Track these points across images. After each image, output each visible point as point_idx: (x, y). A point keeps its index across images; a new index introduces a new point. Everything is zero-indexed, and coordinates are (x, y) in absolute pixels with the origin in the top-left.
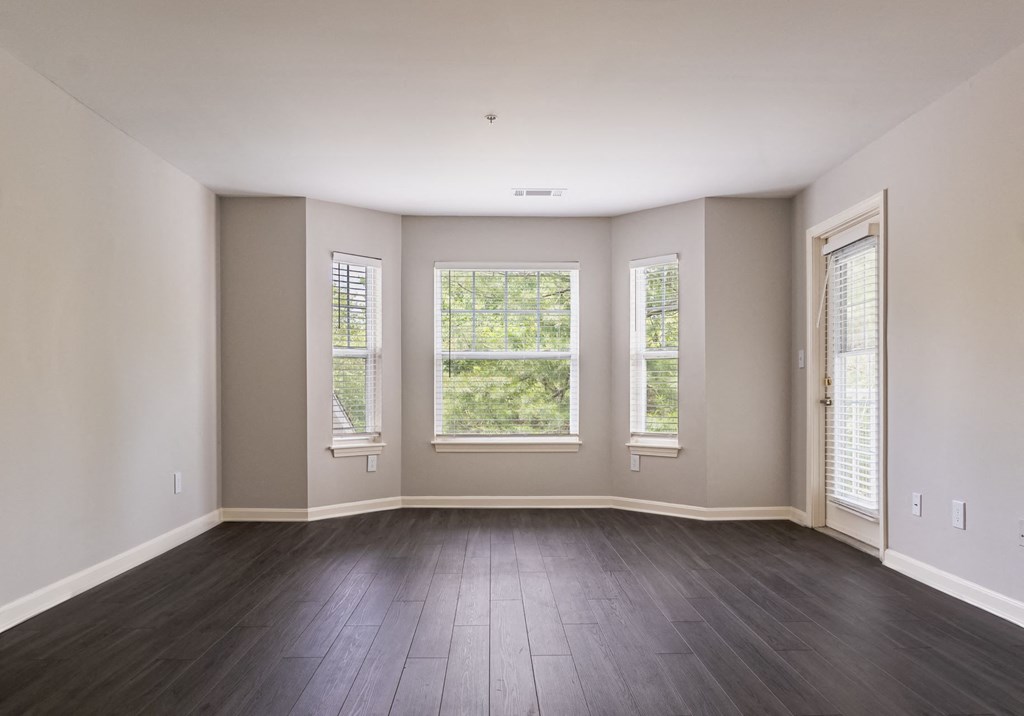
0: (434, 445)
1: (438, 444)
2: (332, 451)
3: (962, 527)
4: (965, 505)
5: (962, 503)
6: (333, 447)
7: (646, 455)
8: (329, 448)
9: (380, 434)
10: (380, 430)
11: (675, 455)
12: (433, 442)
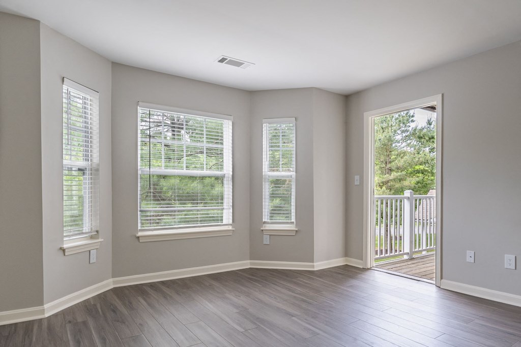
0: (138, 237)
1: (142, 236)
2: (64, 251)
3: (514, 268)
4: (516, 257)
5: (514, 256)
6: (65, 246)
7: (274, 235)
8: (61, 248)
9: (97, 231)
10: (98, 229)
11: (294, 234)
12: (138, 235)
